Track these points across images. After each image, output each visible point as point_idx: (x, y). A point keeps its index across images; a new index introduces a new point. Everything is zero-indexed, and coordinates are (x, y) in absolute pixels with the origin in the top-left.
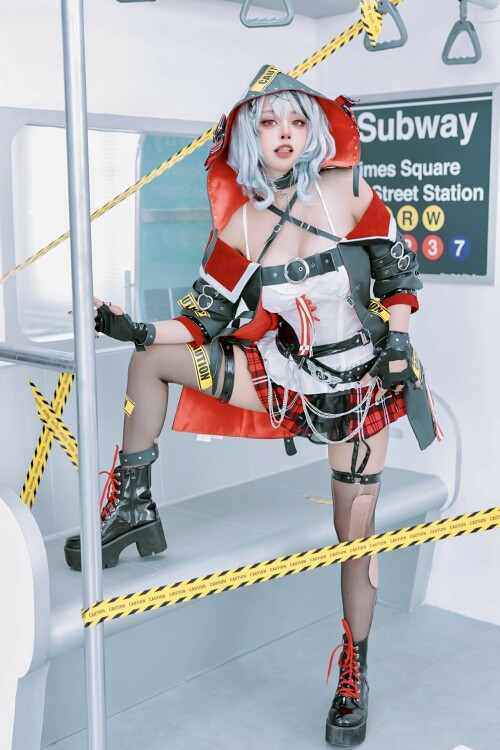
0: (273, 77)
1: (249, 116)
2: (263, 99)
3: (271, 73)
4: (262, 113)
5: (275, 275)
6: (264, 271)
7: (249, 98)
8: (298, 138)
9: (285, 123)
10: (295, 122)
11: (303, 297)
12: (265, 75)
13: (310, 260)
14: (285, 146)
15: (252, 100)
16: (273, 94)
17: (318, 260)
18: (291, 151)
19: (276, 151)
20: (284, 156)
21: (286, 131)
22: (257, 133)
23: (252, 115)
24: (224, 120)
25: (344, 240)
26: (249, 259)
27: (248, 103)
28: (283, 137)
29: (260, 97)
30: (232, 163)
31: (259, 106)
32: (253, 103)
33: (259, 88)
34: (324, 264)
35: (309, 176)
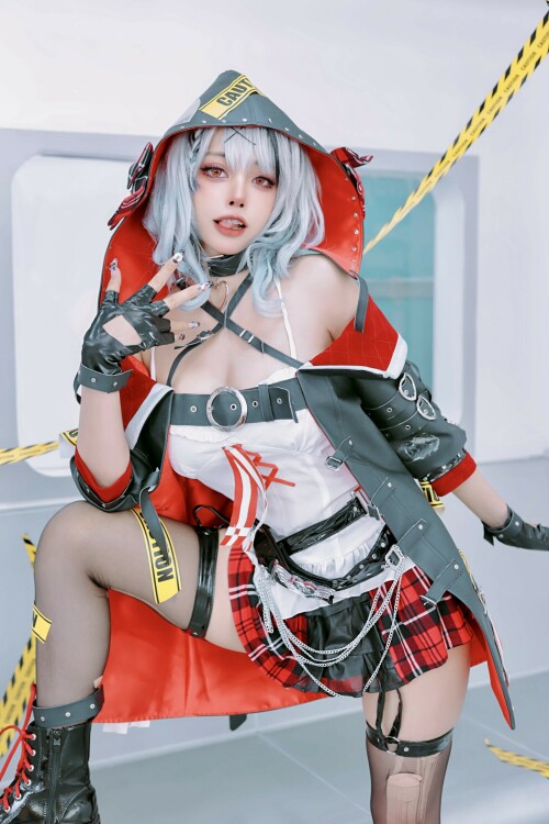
0: (243, 96)
1: (186, 156)
2: (212, 132)
3: (240, 89)
4: (208, 154)
5: (193, 409)
6: (177, 398)
7: (192, 126)
8: (258, 205)
9: (240, 179)
10: (260, 179)
11: (238, 447)
12: (229, 89)
13: (251, 394)
14: (232, 218)
15: (196, 129)
16: (232, 127)
17: (264, 395)
18: (244, 226)
19: (217, 222)
20: (229, 232)
21: (239, 195)
22: (194, 187)
23: (191, 154)
24: (150, 152)
25: (308, 366)
26: (153, 377)
27: (190, 134)
28: (232, 203)
29: (209, 128)
30: (150, 225)
31: (205, 141)
32: (197, 134)
33: (216, 110)
34: (274, 404)
35: (274, 270)
